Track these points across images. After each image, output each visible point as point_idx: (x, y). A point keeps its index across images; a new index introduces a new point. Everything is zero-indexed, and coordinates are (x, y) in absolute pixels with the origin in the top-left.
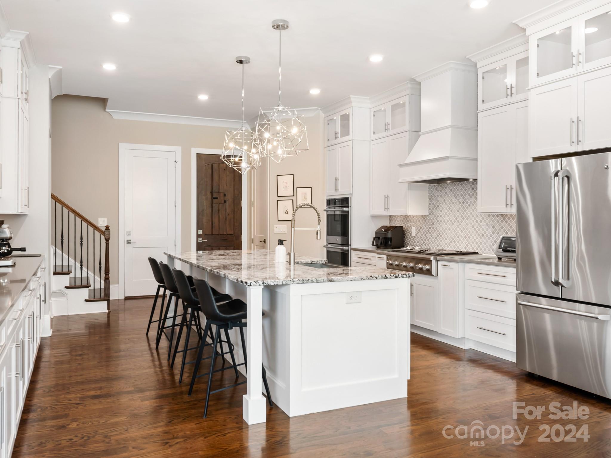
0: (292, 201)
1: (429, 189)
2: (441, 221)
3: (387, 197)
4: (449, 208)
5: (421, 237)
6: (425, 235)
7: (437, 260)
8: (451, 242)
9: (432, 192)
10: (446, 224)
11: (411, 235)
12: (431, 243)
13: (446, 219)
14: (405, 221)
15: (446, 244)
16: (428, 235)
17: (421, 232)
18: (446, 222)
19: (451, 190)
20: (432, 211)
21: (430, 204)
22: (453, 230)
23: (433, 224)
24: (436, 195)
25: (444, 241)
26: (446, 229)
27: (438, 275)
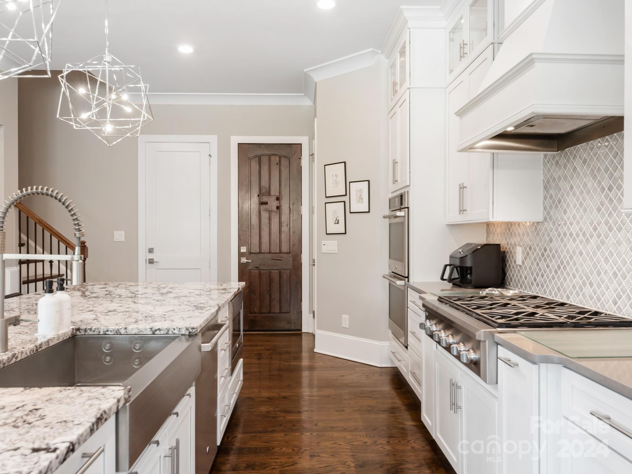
0: (343, 203)
1: (545, 164)
2: (565, 234)
3: (462, 188)
4: (581, 205)
5: (530, 268)
6: (538, 264)
7: (496, 340)
8: (584, 284)
9: (549, 170)
10: (574, 240)
11: (515, 262)
12: (548, 281)
13: (575, 229)
14: (508, 234)
15: (574, 286)
16: (542, 265)
17: (530, 258)
18: (574, 238)
19: (585, 162)
20: (548, 213)
21: (545, 198)
22: (588, 256)
23: (551, 241)
24: (556, 177)
25: (571, 281)
26: (574, 252)
27: (497, 383)
